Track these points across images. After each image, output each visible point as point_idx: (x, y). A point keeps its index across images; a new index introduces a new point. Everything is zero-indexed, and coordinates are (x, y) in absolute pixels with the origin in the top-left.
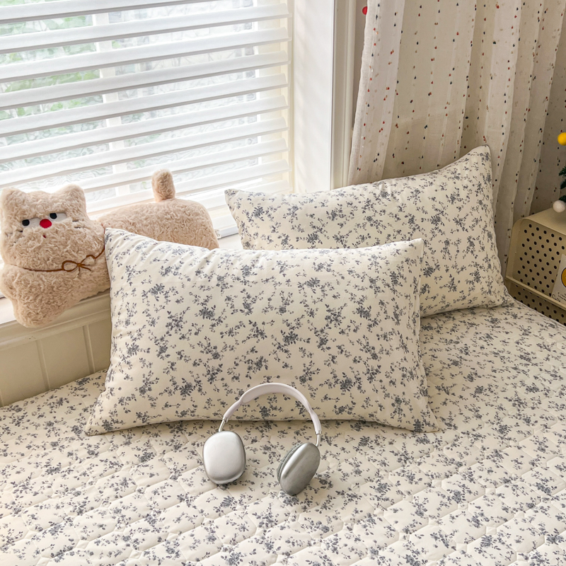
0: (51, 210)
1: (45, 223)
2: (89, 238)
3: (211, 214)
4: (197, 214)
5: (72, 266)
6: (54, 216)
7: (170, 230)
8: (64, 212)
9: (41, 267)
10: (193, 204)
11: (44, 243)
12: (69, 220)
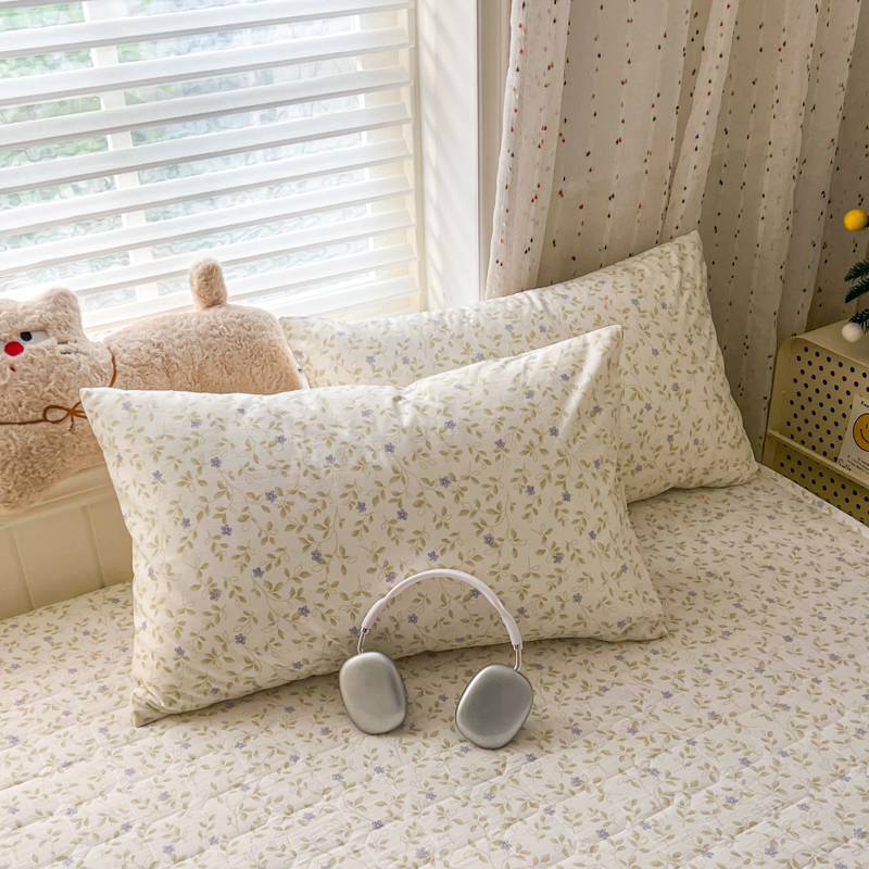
0: (24, 327)
1: (13, 349)
5: (59, 414)
6: (27, 336)
7: (218, 354)
8: (44, 331)
9: (10, 418)
10: (256, 312)
11: (13, 379)
12: (51, 341)
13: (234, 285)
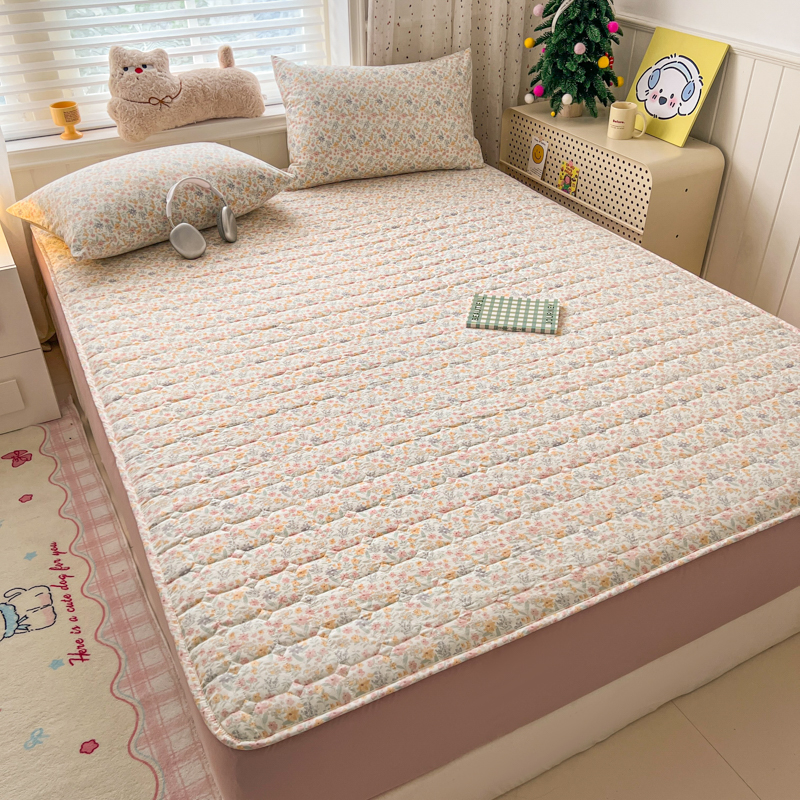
0: (143, 62)
1: (139, 70)
2: (169, 84)
3: (261, 85)
4: (248, 79)
5: (155, 101)
6: (145, 66)
7: (227, 87)
8: (152, 65)
9: (135, 99)
10: (246, 72)
11: (137, 83)
12: (155, 70)
13: (239, 60)
